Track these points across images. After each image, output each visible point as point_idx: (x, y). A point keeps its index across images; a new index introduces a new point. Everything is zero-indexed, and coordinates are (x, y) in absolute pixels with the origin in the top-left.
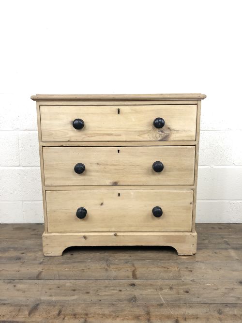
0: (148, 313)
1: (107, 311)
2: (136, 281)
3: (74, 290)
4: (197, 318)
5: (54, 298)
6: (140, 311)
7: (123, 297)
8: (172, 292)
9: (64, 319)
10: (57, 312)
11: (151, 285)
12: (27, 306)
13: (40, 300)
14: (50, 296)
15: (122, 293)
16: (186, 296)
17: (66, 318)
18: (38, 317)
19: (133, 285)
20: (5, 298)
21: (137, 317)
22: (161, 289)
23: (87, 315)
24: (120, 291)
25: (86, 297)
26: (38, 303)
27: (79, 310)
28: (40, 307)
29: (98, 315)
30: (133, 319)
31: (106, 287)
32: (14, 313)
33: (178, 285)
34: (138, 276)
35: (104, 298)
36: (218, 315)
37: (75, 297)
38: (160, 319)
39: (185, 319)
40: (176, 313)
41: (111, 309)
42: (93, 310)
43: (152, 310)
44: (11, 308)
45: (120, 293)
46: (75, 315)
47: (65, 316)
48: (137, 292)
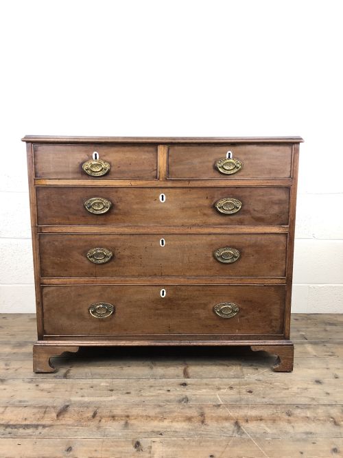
0: (202, 415)
1: (152, 413)
2: (188, 381)
3: (112, 390)
4: (261, 420)
5: (86, 399)
6: (193, 412)
7: (172, 397)
8: (231, 392)
9: (100, 421)
10: (92, 414)
11: (206, 384)
12: (54, 407)
13: (70, 401)
14: (82, 396)
15: (171, 393)
16: (250, 396)
17: (103, 420)
18: (68, 419)
19: (185, 384)
20: (26, 399)
21: (189, 419)
22: (219, 389)
23: (128, 416)
24: (169, 391)
25: (127, 397)
26: (67, 404)
27: (118, 412)
28: (70, 409)
29: (142, 416)
30: (184, 421)
31: (151, 386)
32: (38, 416)
33: (239, 384)
34: (190, 375)
35: (148, 398)
36: (287, 417)
37: (113, 398)
38: (217, 421)
39: (247, 421)
40: (236, 415)
41: (158, 410)
42: (134, 411)
43: (207, 411)
44: (35, 410)
45: (168, 393)
46: (113, 417)
47: (101, 418)
48: (188, 392)
